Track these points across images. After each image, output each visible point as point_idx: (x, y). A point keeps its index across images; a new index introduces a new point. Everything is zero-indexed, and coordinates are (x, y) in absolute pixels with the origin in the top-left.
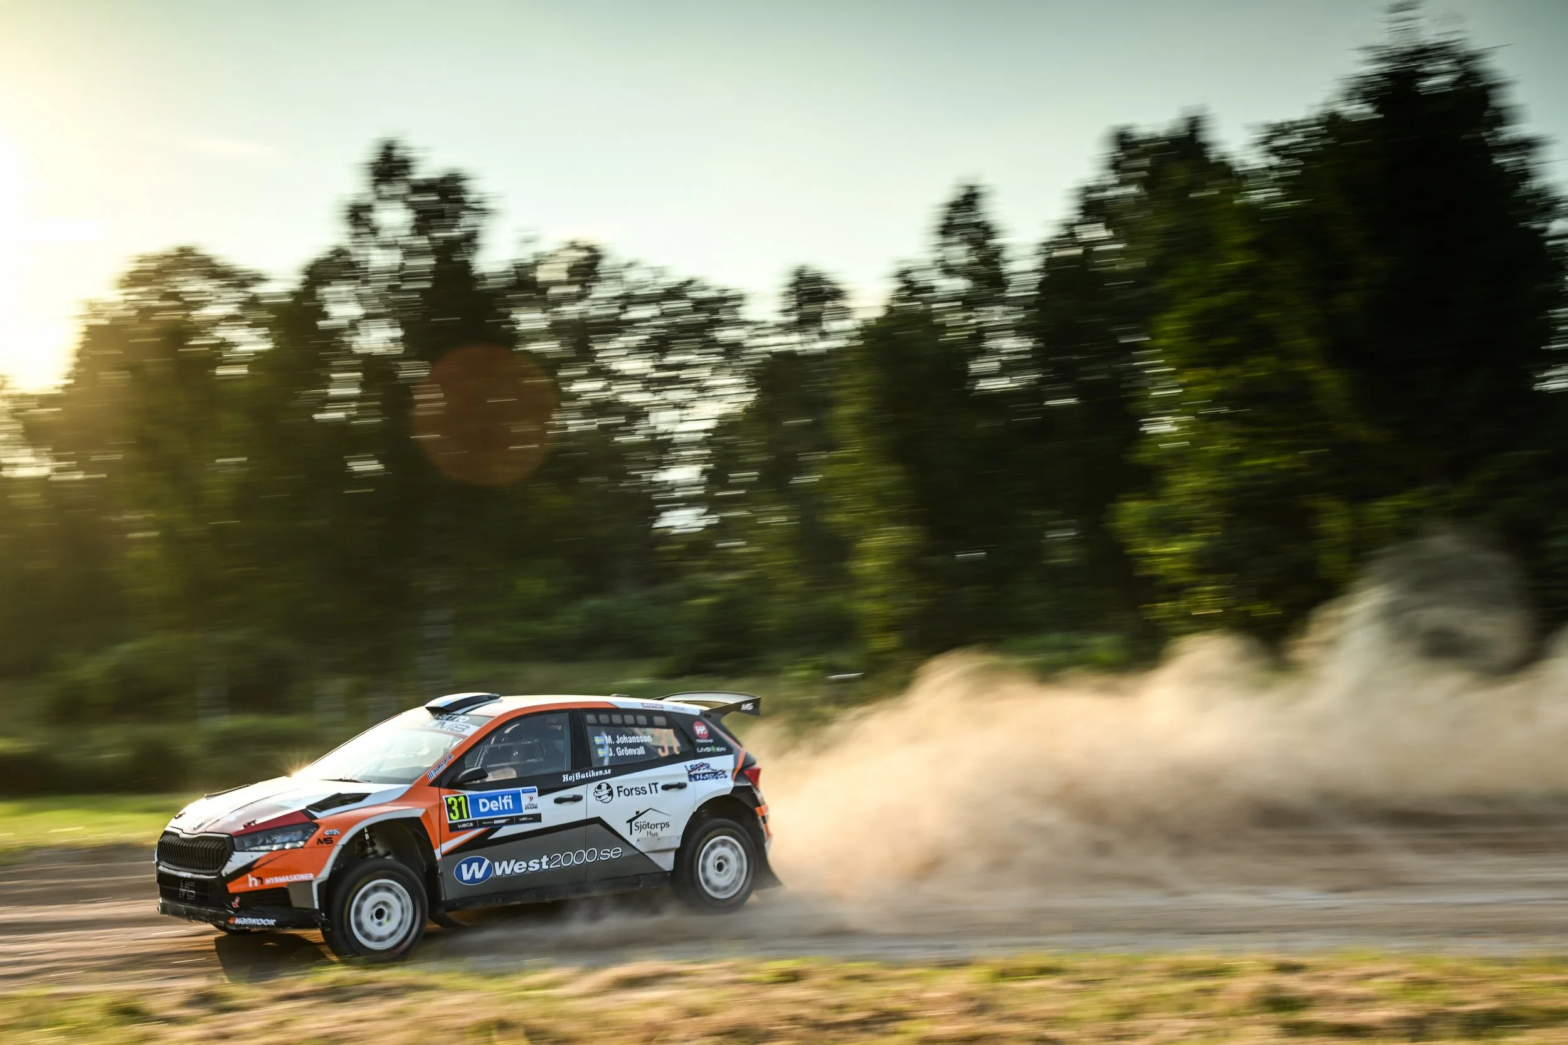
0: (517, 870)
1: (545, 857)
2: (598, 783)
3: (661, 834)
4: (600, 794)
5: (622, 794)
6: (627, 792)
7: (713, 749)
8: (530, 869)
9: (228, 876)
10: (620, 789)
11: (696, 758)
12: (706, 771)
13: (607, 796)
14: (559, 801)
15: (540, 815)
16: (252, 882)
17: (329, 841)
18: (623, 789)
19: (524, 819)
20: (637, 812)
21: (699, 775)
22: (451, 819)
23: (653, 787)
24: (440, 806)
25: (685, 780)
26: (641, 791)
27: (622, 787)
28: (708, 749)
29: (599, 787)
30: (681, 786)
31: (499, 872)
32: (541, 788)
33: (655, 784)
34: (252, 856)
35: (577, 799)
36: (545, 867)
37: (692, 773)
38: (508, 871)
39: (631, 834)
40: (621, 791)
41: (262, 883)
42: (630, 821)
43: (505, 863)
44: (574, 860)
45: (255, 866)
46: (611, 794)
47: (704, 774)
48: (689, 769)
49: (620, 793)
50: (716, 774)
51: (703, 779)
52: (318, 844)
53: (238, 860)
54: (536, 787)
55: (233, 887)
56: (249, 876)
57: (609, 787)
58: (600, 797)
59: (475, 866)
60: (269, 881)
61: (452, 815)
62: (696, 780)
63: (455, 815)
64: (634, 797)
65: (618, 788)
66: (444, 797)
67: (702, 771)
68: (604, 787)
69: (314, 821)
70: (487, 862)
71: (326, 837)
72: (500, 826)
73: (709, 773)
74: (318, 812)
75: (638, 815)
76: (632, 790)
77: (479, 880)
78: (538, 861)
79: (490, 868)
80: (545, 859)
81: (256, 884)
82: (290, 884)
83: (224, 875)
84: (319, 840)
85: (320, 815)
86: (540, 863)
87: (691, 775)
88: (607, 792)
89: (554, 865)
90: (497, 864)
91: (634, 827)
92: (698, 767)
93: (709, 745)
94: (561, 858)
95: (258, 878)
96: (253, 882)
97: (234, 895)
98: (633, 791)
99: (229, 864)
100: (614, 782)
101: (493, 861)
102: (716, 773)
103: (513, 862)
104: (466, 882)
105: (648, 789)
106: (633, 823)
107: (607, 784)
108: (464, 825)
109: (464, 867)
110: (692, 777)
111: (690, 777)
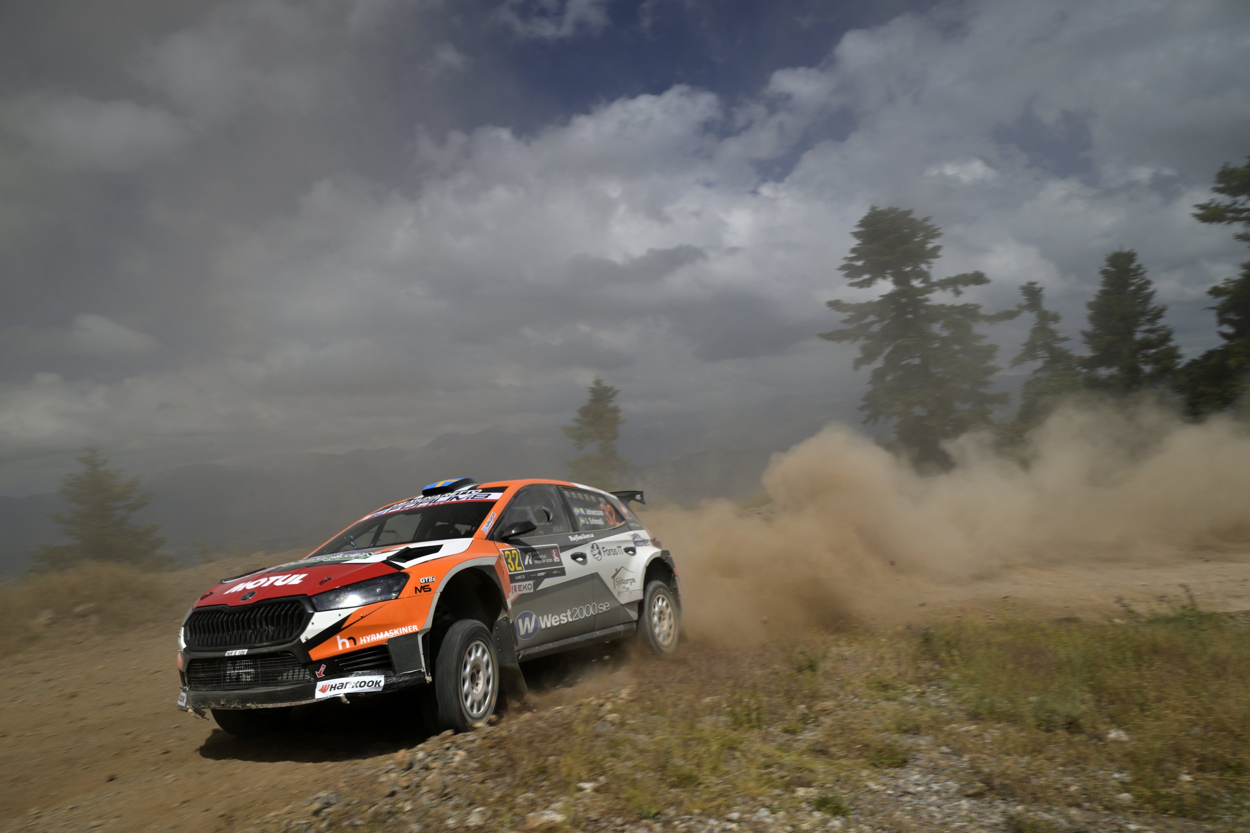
0: (555, 624)
1: (569, 610)
3: (632, 588)
8: (562, 622)
9: (308, 641)
10: (605, 550)
11: (631, 530)
15: (564, 568)
16: (342, 644)
17: (426, 588)
19: (555, 572)
20: (616, 569)
22: (510, 571)
24: (500, 557)
25: (632, 545)
29: (593, 547)
31: (543, 626)
32: (561, 545)
33: (620, 547)
34: (340, 615)
36: (570, 620)
38: (549, 625)
39: (615, 588)
40: (604, 552)
41: (355, 644)
42: (613, 577)
43: (545, 617)
44: (585, 614)
45: (344, 626)
46: (600, 553)
49: (605, 553)
50: (644, 542)
52: (416, 593)
53: (320, 621)
54: (556, 544)
55: (316, 654)
56: (338, 637)
57: (598, 548)
58: (595, 555)
59: (527, 619)
60: (365, 641)
61: (509, 565)
62: (639, 546)
63: (511, 567)
64: (612, 557)
65: (603, 548)
66: (501, 550)
68: (595, 547)
69: (401, 571)
70: (534, 617)
71: (423, 585)
72: (541, 579)
74: (404, 562)
75: (617, 571)
76: (610, 550)
77: (531, 634)
78: (564, 614)
79: (537, 622)
80: (569, 613)
81: (348, 646)
82: (390, 640)
83: (304, 641)
84: (416, 588)
85: (407, 565)
86: (567, 616)
89: (575, 618)
90: (540, 618)
91: (616, 583)
94: (578, 611)
95: (349, 639)
96: (344, 644)
97: (320, 662)
99: (310, 627)
101: (538, 616)
103: (550, 615)
104: (523, 636)
105: (617, 551)
106: (616, 578)
107: (597, 545)
108: (519, 577)
109: (520, 621)
111: (635, 543)
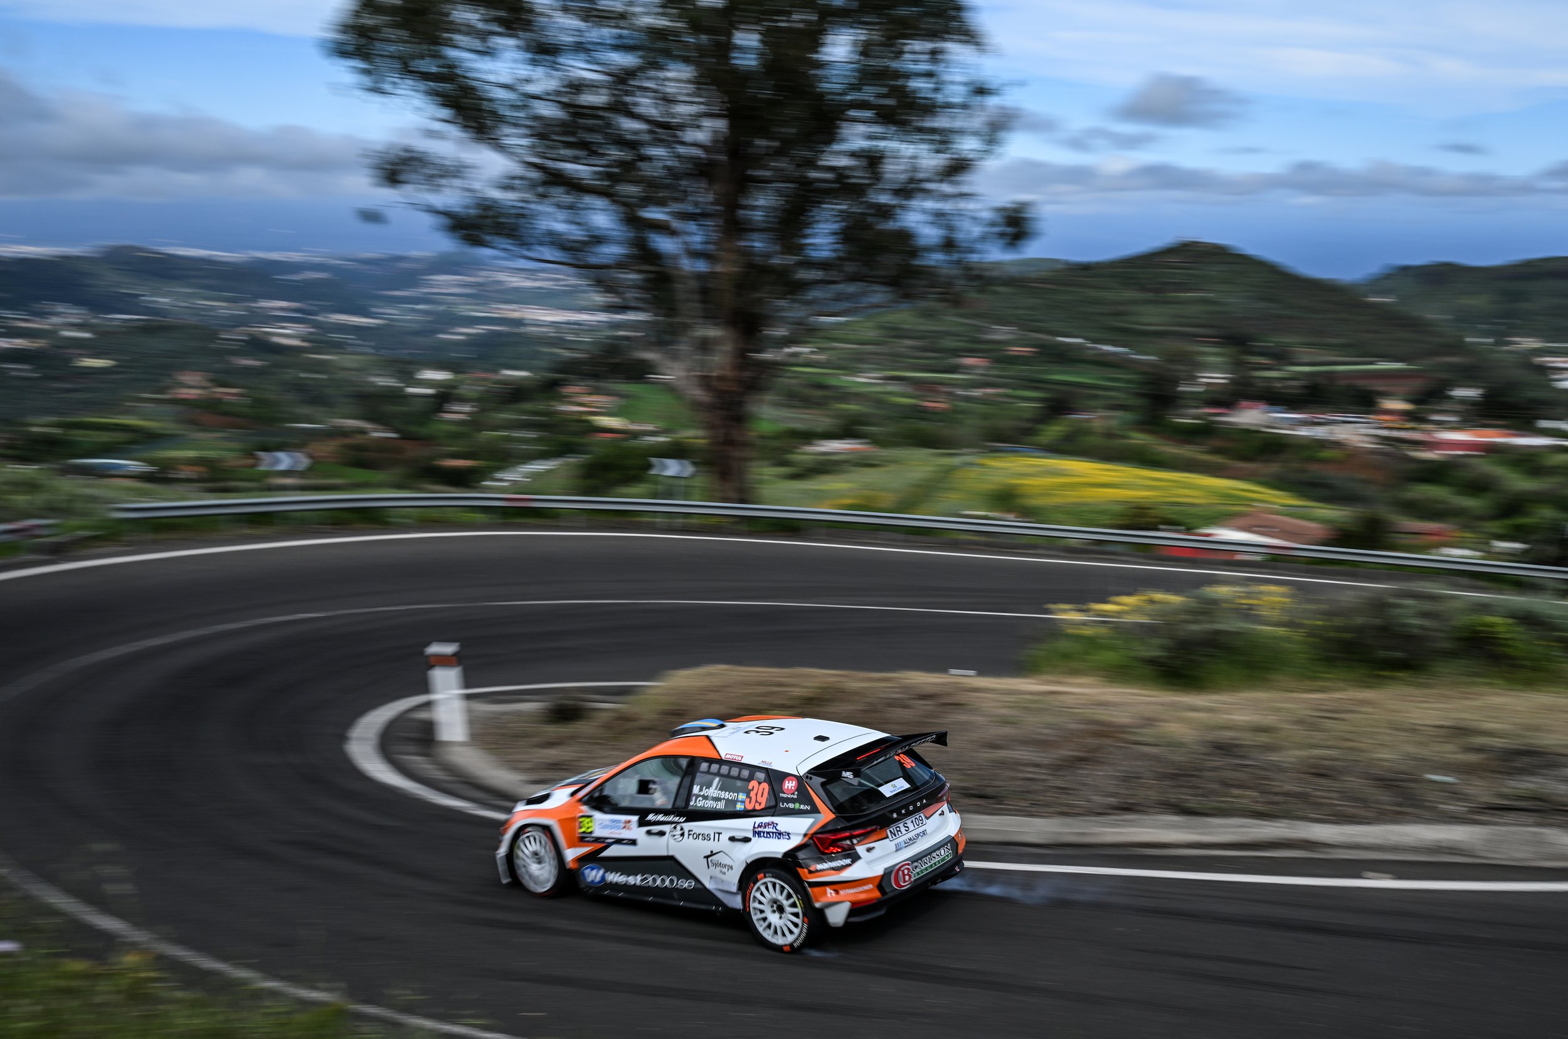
2: (673, 825)
4: (674, 833)
5: (691, 837)
6: (695, 836)
7: (797, 806)
12: (771, 830)
13: (679, 836)
14: (649, 833)
18: (692, 833)
21: (764, 833)
23: (717, 835)
26: (706, 837)
27: (692, 831)
28: (791, 806)
30: (747, 840)
35: (662, 834)
37: (757, 830)
47: (768, 833)
48: (756, 826)
51: (767, 837)
67: (767, 830)
73: (773, 833)
87: (756, 832)
88: (680, 832)
92: (767, 825)
93: (793, 801)
98: (700, 836)
100: (688, 826)
102: (780, 834)
110: (757, 834)
